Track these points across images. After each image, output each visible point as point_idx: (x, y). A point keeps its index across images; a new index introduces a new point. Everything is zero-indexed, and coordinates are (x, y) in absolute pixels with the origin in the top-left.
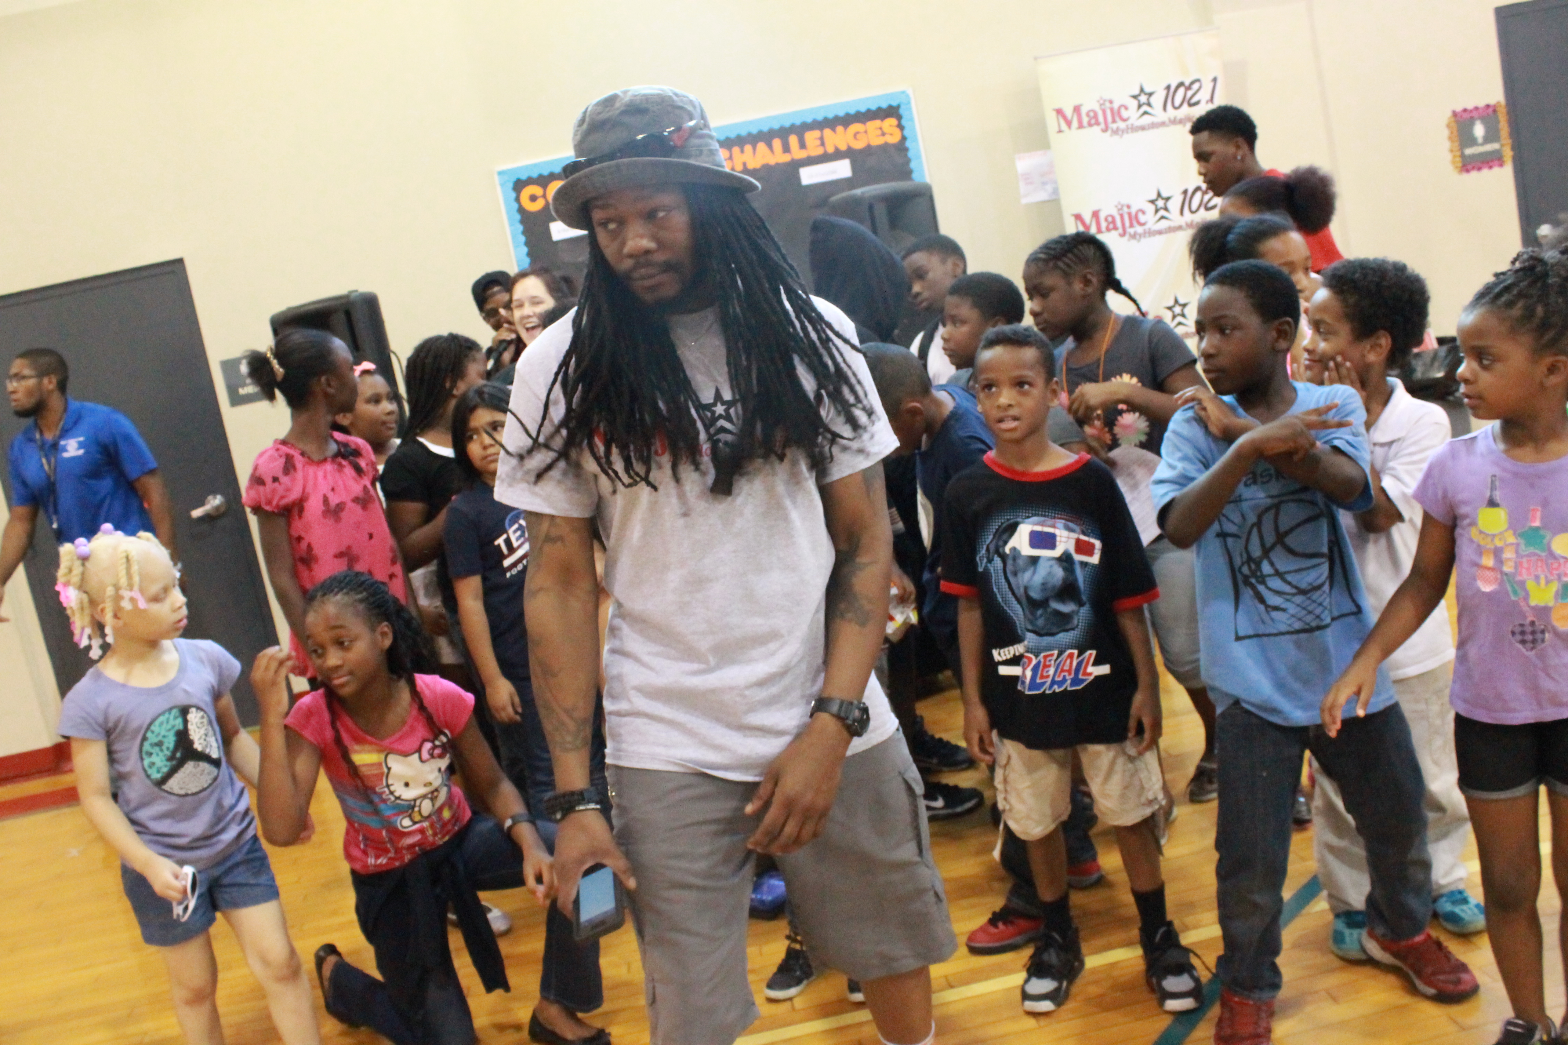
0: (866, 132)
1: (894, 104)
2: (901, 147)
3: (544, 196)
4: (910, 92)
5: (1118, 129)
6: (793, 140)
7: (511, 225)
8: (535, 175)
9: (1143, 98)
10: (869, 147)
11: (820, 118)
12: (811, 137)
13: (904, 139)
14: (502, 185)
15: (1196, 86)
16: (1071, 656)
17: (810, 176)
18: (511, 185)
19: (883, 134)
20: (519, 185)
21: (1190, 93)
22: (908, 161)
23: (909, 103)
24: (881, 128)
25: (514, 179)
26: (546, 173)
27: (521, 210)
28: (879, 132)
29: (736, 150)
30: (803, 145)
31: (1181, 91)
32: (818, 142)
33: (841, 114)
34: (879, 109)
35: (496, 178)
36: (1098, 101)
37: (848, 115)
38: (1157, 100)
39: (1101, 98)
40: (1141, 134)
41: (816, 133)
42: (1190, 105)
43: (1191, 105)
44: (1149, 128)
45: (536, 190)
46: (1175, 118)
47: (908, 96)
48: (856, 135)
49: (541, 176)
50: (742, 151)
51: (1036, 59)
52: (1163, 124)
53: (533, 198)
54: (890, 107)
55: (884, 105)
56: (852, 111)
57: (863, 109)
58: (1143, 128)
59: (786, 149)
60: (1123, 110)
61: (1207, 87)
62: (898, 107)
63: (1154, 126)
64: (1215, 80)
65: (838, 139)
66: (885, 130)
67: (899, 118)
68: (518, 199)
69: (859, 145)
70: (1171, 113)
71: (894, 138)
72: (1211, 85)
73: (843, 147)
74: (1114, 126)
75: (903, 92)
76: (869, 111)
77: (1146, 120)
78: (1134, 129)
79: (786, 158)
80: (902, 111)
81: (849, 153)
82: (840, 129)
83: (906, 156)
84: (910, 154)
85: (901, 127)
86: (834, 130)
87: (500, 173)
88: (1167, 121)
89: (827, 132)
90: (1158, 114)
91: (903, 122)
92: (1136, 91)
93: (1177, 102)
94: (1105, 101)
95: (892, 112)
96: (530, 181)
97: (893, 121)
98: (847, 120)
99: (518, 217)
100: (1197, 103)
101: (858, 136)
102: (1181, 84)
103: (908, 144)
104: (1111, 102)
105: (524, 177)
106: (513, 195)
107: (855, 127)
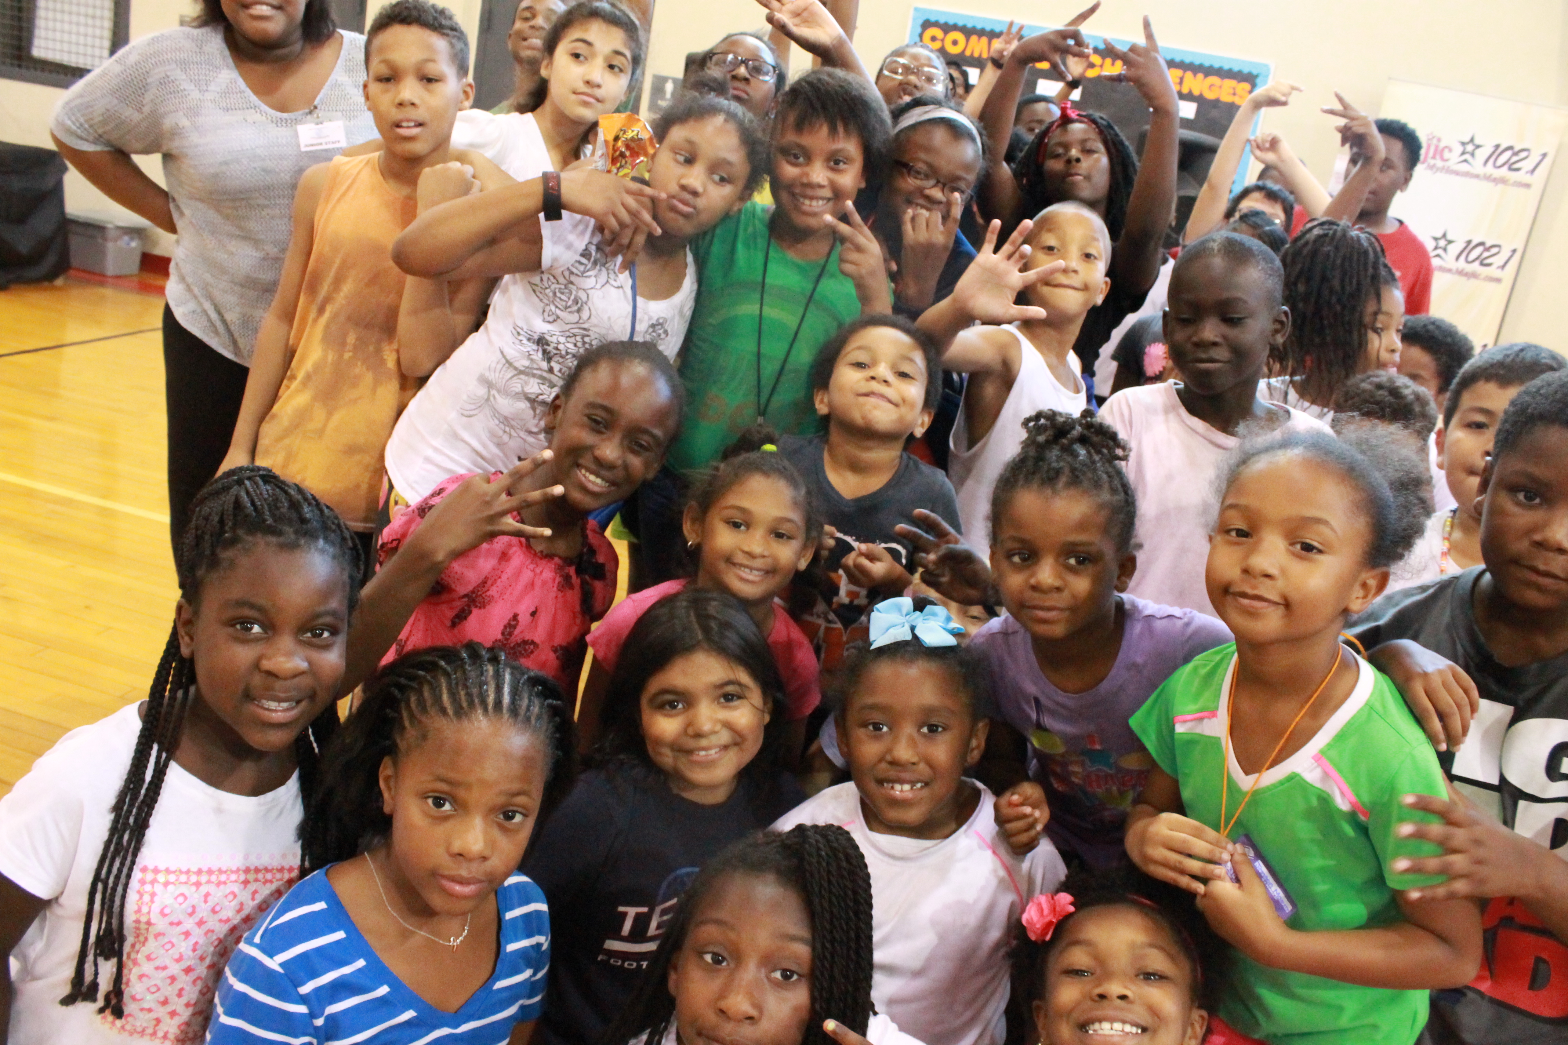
0: (1220, 87)
1: (1255, 72)
3: (943, 40)
4: (1272, 67)
5: (1434, 166)
8: (943, 22)
9: (1470, 146)
10: (1217, 101)
11: (1187, 60)
14: (914, 19)
15: (1523, 155)
18: (921, 22)
19: (1234, 94)
20: (927, 24)
21: (1515, 159)
23: (1267, 76)
24: (1234, 88)
25: (925, 18)
26: (951, 22)
28: (1232, 91)
29: (1108, 61)
31: (1508, 154)
32: (1178, 80)
33: (1207, 64)
34: (1240, 72)
35: (911, 13)
37: (1211, 67)
38: (1482, 154)
40: (1453, 177)
43: (1510, 169)
44: (1462, 175)
45: (938, 33)
46: (1492, 176)
47: (1268, 70)
48: (1211, 86)
49: (946, 24)
50: (1113, 64)
51: (1390, 78)
52: (1477, 176)
53: (933, 39)
54: (1250, 74)
55: (1246, 70)
56: (1217, 65)
57: (1226, 67)
58: (1457, 173)
60: (1446, 151)
61: (1534, 159)
62: (1257, 76)
63: (1467, 174)
64: (1544, 155)
65: (1195, 84)
66: (1237, 91)
68: (921, 33)
69: (1210, 95)
70: (1490, 169)
72: (1539, 158)
73: (1196, 92)
74: (1432, 162)
75: (1266, 66)
76: (1231, 70)
77: (1464, 167)
78: (1449, 171)
81: (1199, 100)
82: (1200, 76)
86: (1195, 74)
87: (916, 9)
88: (1482, 174)
89: (1189, 75)
90: (1477, 165)
92: (1467, 139)
93: (1500, 161)
95: (1249, 78)
96: (936, 24)
98: (1208, 71)
100: (1518, 170)
101: (1213, 88)
102: (1510, 148)
104: (1439, 140)
105: (933, 19)
106: (919, 30)
107: (1214, 80)
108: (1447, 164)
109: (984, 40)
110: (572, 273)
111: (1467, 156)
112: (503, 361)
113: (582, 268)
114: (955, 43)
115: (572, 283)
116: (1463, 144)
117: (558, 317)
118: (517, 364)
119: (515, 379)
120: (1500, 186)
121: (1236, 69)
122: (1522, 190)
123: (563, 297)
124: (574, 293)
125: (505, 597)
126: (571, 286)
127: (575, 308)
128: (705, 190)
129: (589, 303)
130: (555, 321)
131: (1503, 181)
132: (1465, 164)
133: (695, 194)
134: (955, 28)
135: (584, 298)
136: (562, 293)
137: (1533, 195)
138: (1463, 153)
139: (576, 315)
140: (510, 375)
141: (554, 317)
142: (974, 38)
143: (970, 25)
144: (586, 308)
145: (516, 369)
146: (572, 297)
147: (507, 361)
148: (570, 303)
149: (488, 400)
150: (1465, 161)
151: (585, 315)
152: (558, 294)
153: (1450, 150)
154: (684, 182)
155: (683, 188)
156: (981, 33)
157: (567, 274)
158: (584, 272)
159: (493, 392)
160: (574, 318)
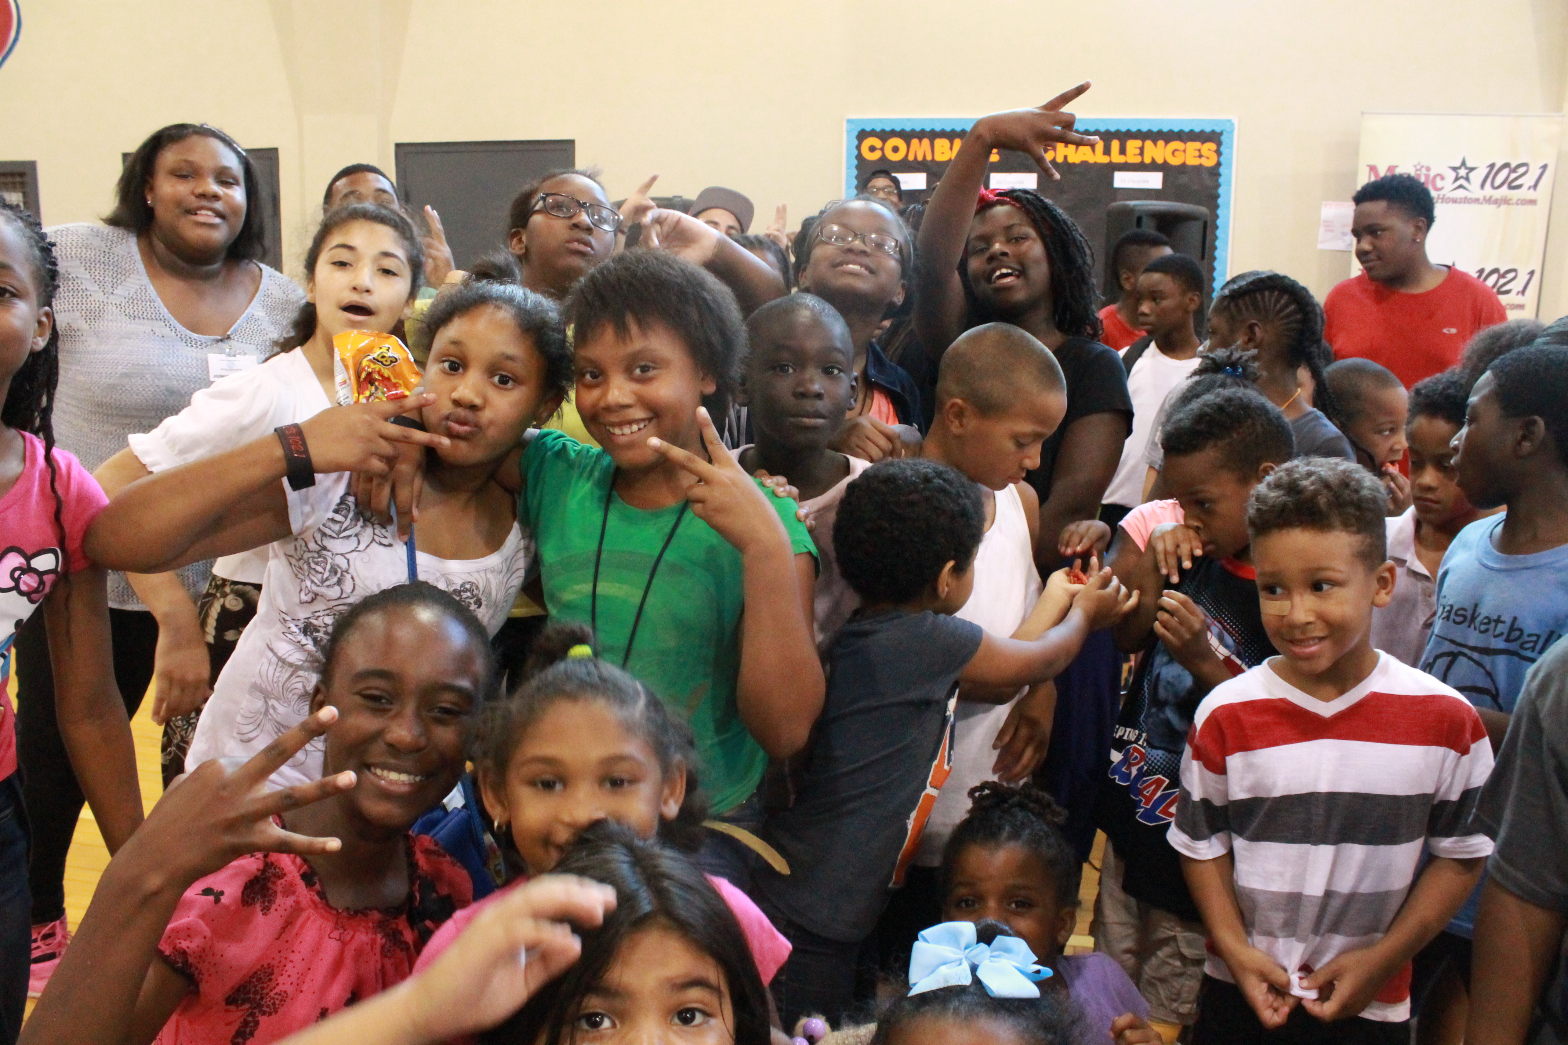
0: (1184, 151)
1: (1218, 130)
2: (1215, 172)
3: (882, 149)
4: (1236, 121)
6: (1115, 145)
7: (848, 168)
8: (878, 129)
9: (1462, 171)
10: (1184, 165)
11: (1144, 129)
12: (1133, 145)
13: (1219, 164)
14: (848, 132)
15: (1521, 170)
16: (1159, 783)
17: (1122, 180)
18: (856, 133)
19: (1200, 156)
20: (862, 135)
21: (1513, 176)
22: (1218, 186)
23: (1232, 132)
24: (1199, 150)
25: (859, 129)
26: (888, 129)
27: (859, 157)
28: (1197, 153)
30: (1123, 151)
31: (1505, 172)
32: (1138, 151)
33: (1165, 129)
34: (1202, 132)
35: (844, 124)
36: (1415, 166)
37: (1171, 131)
38: (1477, 177)
39: (1419, 164)
41: (1138, 143)
42: (1511, 187)
44: (1461, 202)
45: (876, 142)
46: (1491, 197)
47: (1232, 125)
48: (1174, 151)
49: (883, 131)
51: (1363, 113)
52: (1477, 200)
53: (872, 149)
54: (1213, 132)
55: (1208, 129)
56: (1176, 129)
57: (1187, 129)
58: (1454, 201)
59: (1107, 151)
60: (1438, 179)
61: (1534, 173)
62: (1221, 134)
63: (1466, 200)
65: (1156, 152)
66: (1203, 153)
67: (1219, 144)
68: (858, 148)
69: (1175, 161)
70: (1488, 191)
71: (1209, 163)
72: (1539, 171)
73: (1160, 161)
75: (1229, 121)
76: (1192, 131)
77: (1461, 193)
79: (1105, 160)
80: (1223, 138)
81: (1164, 168)
82: (1161, 143)
83: (1217, 181)
84: (1221, 180)
85: (1219, 153)
86: (1155, 142)
87: (849, 121)
88: (1482, 198)
89: (1149, 144)
90: (1474, 189)
91: (1222, 149)
92: (1457, 164)
93: (1498, 181)
94: (1422, 167)
95: (1213, 137)
96: (873, 133)
97: (1212, 146)
98: (1168, 136)
99: (855, 162)
100: (1519, 187)
101: (1176, 153)
102: (1507, 165)
103: (1222, 170)
104: (1428, 169)
105: (868, 129)
106: (856, 142)
107: (1176, 145)
108: (1442, 193)
109: (926, 142)
110: (324, 535)
111: (1462, 182)
112: (275, 660)
113: (336, 527)
114: (896, 149)
115: (324, 548)
116: (1455, 169)
117: (316, 595)
118: (291, 659)
119: (294, 680)
120: (1504, 207)
121: (1197, 130)
122: (1529, 208)
123: (319, 569)
124: (330, 561)
125: (304, 988)
126: (324, 552)
127: (335, 580)
128: (486, 400)
129: (351, 570)
130: (313, 600)
131: (1506, 201)
132: (1461, 190)
133: (473, 408)
134: (893, 134)
135: (344, 565)
136: (317, 564)
137: (1540, 211)
138: (1457, 179)
139: (337, 588)
140: (287, 675)
141: (310, 596)
142: (915, 142)
143: (908, 129)
144: (348, 577)
145: (291, 665)
146: (328, 567)
147: (280, 659)
148: (326, 574)
149: (267, 711)
150: (1461, 186)
151: (348, 586)
152: (313, 565)
153: (1442, 178)
154: (455, 395)
155: (457, 403)
156: (921, 135)
157: (318, 536)
158: (340, 532)
159: (272, 702)
160: (334, 592)
